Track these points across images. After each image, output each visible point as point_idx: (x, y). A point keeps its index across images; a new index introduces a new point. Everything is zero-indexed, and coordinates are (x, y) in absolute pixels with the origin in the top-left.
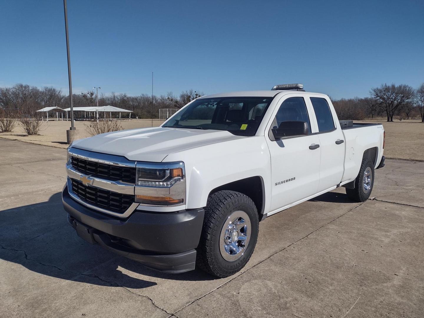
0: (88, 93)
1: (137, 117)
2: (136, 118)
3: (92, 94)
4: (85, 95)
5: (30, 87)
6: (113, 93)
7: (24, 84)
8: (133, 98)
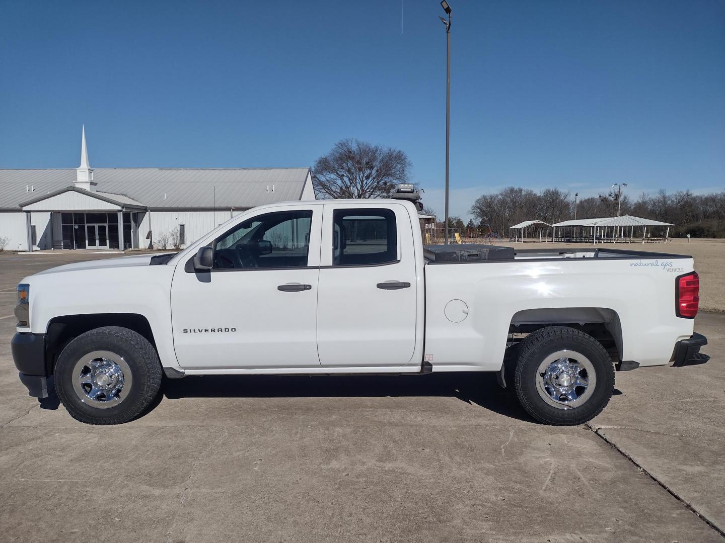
0: (611, 195)
1: (689, 236)
2: (687, 237)
3: (617, 196)
4: (605, 198)
5: (523, 192)
6: (662, 192)
7: (516, 188)
8: (706, 199)
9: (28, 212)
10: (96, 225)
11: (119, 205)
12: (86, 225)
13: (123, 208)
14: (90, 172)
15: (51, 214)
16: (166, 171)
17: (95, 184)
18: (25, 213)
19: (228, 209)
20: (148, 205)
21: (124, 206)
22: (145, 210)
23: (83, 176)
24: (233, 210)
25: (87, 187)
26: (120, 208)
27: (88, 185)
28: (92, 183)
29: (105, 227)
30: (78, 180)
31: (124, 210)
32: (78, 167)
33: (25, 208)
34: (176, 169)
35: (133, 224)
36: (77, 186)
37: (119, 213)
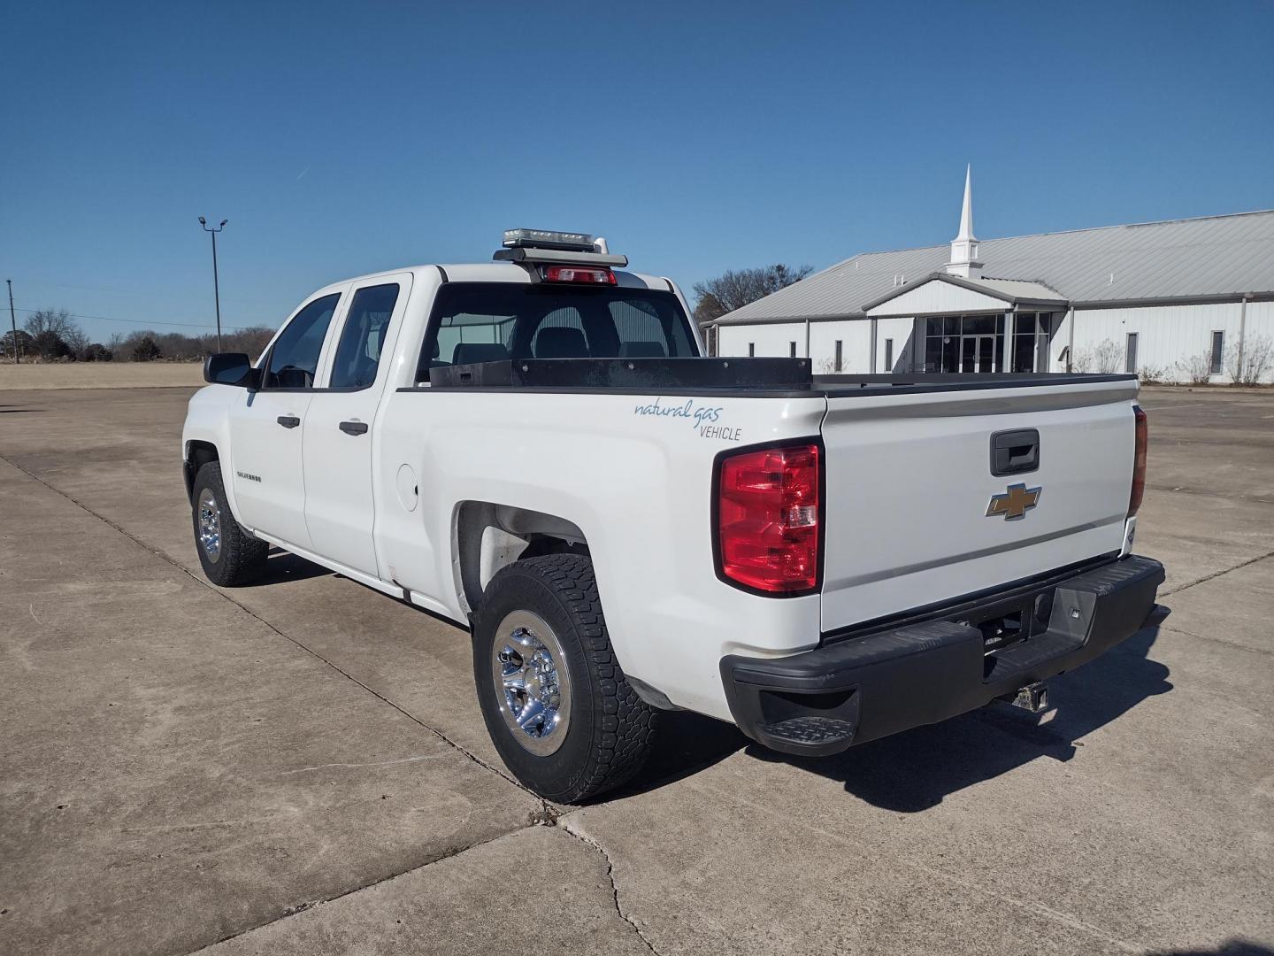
9: (875, 318)
10: (978, 337)
11: (1008, 301)
12: (963, 337)
13: (1014, 305)
14: (972, 246)
15: (915, 321)
16: (1141, 228)
17: (980, 266)
18: (870, 321)
19: (1236, 298)
20: (1071, 300)
21: (1017, 302)
22: (1065, 307)
23: (960, 254)
24: (1249, 300)
25: (964, 272)
26: (1009, 306)
27: (967, 268)
28: (973, 265)
29: (991, 340)
30: (953, 261)
31: (1016, 309)
32: (954, 239)
33: (870, 313)
34: (1160, 224)
35: (1039, 333)
36: (950, 271)
37: (1007, 315)
